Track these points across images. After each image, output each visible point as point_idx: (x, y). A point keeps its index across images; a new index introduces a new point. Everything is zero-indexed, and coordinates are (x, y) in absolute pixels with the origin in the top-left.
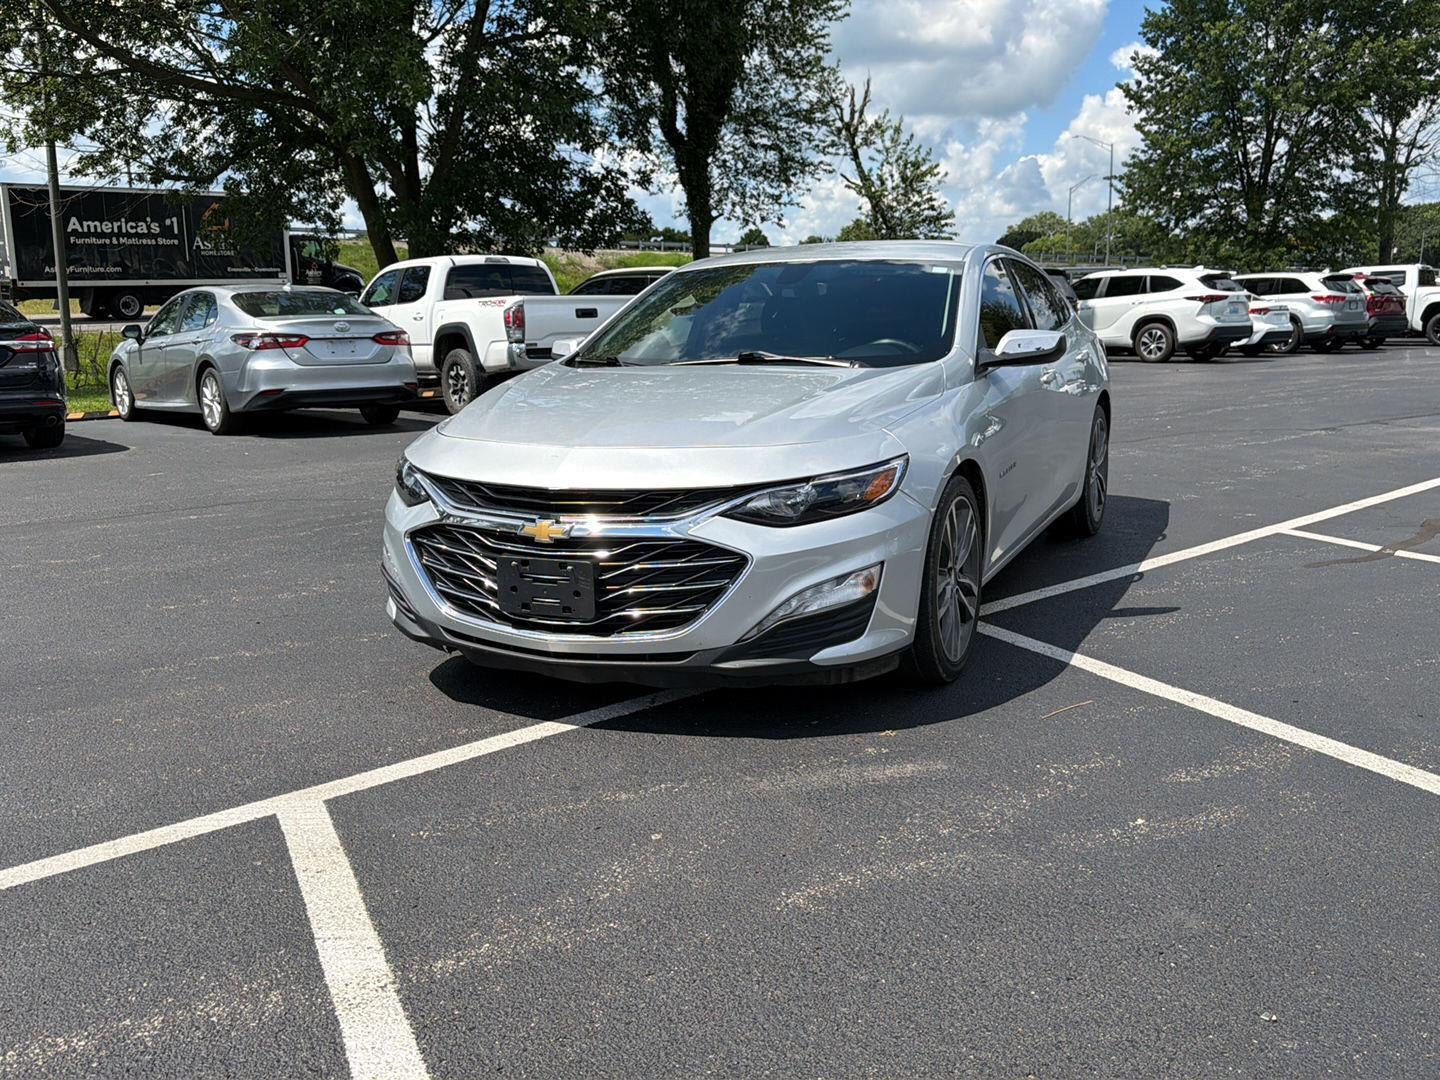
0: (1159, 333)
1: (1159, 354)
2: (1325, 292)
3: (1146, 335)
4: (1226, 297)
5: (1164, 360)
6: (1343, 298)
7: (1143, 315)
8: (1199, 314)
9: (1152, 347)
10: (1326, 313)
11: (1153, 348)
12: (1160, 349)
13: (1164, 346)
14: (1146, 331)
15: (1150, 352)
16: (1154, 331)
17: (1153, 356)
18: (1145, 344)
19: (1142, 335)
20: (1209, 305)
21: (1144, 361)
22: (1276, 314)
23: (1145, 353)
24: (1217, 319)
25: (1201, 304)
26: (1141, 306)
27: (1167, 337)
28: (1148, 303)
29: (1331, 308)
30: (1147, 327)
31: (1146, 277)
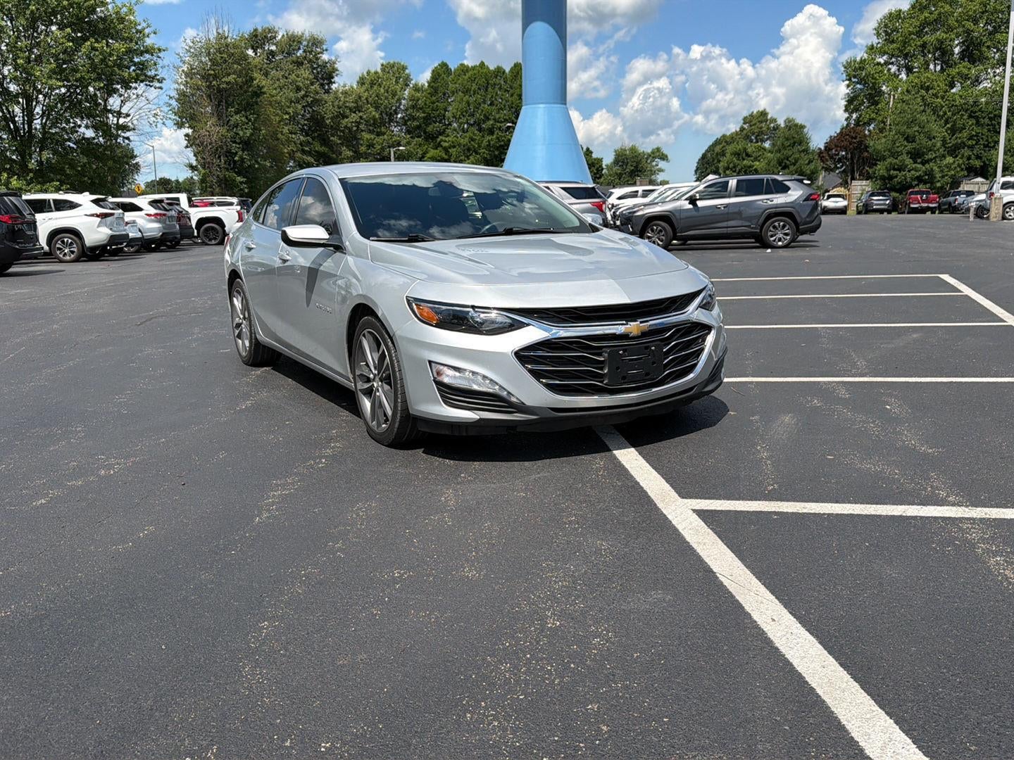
0: (70, 241)
1: (72, 256)
2: (153, 211)
3: (59, 242)
4: (112, 214)
5: (76, 260)
6: (164, 215)
7: (55, 228)
8: (99, 226)
9: (66, 251)
10: (156, 225)
11: (67, 253)
12: (72, 252)
13: (75, 250)
14: (58, 240)
15: (65, 254)
16: (66, 240)
17: (68, 258)
18: (59, 249)
19: (57, 242)
20: (104, 220)
21: (61, 261)
22: (132, 226)
23: (61, 256)
24: (111, 229)
25: (99, 219)
26: (51, 221)
27: (77, 244)
28: (56, 219)
29: (159, 221)
30: (60, 236)
31: (49, 200)
